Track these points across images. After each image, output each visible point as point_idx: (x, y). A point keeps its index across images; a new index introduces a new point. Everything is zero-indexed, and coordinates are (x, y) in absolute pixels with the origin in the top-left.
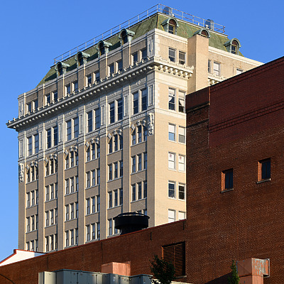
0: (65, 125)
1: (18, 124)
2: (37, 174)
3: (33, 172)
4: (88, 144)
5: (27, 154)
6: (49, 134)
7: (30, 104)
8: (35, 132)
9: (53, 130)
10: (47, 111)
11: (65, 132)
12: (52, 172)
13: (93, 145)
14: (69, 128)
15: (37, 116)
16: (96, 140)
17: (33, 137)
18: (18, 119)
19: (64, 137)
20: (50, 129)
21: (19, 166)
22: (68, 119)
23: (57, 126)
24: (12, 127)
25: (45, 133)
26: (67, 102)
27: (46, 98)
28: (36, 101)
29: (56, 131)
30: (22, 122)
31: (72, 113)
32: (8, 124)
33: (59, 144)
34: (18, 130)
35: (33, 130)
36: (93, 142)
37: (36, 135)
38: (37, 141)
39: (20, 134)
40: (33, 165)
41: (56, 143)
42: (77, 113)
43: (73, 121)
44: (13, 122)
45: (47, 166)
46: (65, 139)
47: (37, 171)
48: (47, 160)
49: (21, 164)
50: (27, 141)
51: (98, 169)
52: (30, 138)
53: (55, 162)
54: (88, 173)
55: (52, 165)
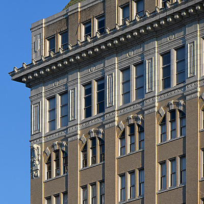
0: (119, 77)
1: (32, 73)
2: (66, 164)
3: (57, 160)
4: (163, 111)
5: (46, 128)
6: (88, 91)
7: (52, 40)
8: (63, 89)
9: (95, 85)
10: (86, 51)
11: (119, 89)
12: (94, 161)
13: (173, 113)
14: (127, 82)
15: (68, 59)
16: (178, 104)
17: (59, 98)
18: (31, 65)
19: (116, 97)
20: (90, 83)
21: (32, 150)
22: (125, 65)
23: (103, 78)
24: (19, 80)
25: (81, 91)
26: (124, 35)
27: (83, 28)
28: (65, 34)
29: (101, 87)
30: (38, 71)
31: (133, 55)
32: (13, 74)
33: (107, 111)
34: (30, 84)
35: (58, 85)
36: (172, 107)
37: (64, 94)
38: (65, 106)
39: (34, 92)
40: (57, 148)
41: (101, 108)
42: (142, 55)
43: (133, 69)
44: (22, 69)
45: (85, 150)
46: (118, 101)
47: (66, 158)
48: (84, 138)
49: (35, 146)
50: (46, 105)
51: (183, 157)
52: (52, 99)
53: (99, 143)
54: (163, 163)
55: (94, 148)
